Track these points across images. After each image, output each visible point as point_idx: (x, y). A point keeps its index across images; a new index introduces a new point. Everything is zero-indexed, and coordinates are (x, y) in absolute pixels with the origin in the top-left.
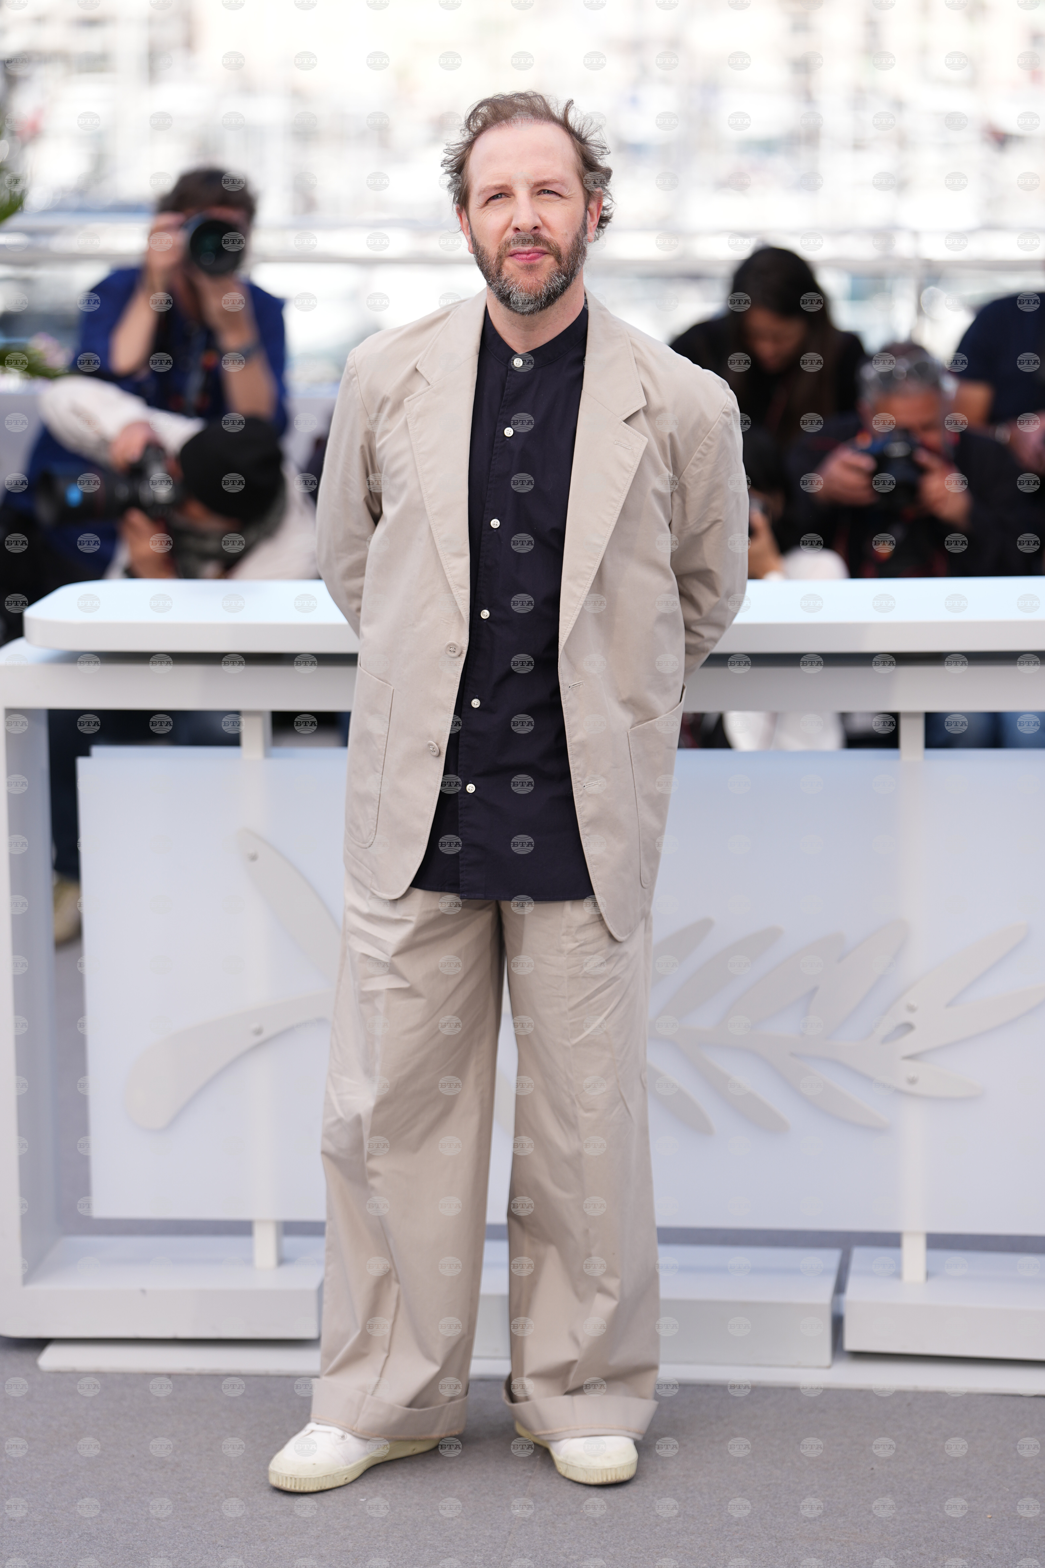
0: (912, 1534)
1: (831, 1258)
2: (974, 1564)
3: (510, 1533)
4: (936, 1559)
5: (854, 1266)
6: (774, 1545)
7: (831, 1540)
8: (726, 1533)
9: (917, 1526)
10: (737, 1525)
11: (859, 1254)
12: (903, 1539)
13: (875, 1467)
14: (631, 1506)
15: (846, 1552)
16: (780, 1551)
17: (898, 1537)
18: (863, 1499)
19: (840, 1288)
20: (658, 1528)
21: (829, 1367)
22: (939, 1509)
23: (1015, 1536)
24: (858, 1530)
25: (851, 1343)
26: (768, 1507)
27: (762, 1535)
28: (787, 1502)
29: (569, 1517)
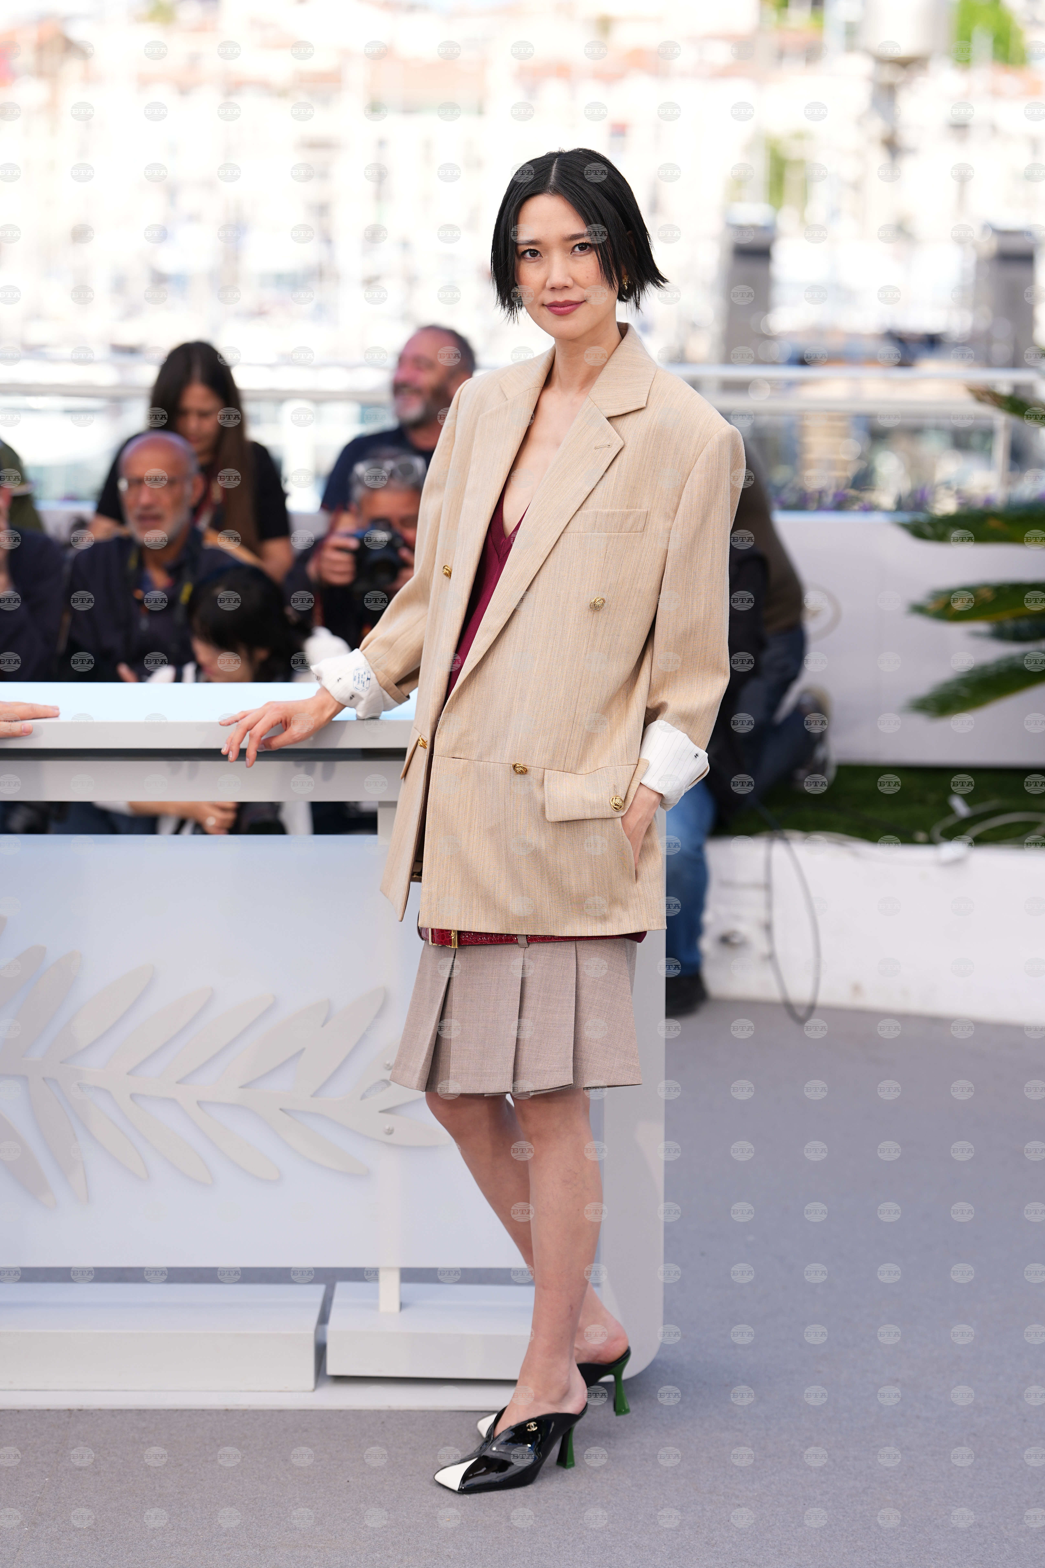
0: (381, 1539)
1: (319, 1290)
2: (435, 1564)
3: (18, 1549)
4: (402, 1561)
5: (336, 1300)
6: (258, 1553)
7: (309, 1546)
8: (215, 1543)
9: (386, 1532)
10: (226, 1535)
11: (342, 1288)
12: (373, 1544)
13: (351, 1479)
14: (130, 1522)
15: (322, 1557)
16: (263, 1558)
17: (369, 1542)
18: (338, 1509)
19: (323, 1319)
20: (154, 1540)
21: (314, 1390)
22: (406, 1516)
23: (472, 1537)
24: (334, 1537)
25: (333, 1368)
26: (254, 1519)
27: (248, 1544)
28: (271, 1514)
29: (74, 1533)
